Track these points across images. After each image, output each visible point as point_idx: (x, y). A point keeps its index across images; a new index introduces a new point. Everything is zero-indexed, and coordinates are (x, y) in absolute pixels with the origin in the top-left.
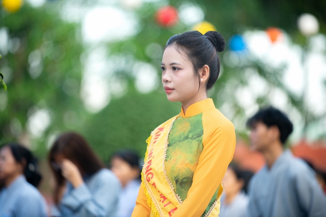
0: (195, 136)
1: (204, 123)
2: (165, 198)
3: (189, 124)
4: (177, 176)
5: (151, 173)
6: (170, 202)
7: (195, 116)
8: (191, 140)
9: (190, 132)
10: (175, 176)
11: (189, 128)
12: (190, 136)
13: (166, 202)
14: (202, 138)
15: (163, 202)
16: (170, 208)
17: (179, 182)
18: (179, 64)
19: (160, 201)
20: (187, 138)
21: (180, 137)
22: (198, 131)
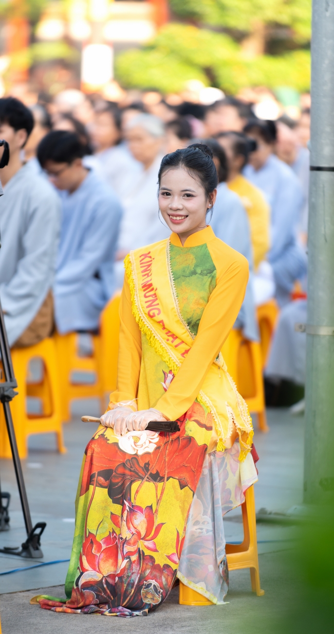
0: (205, 272)
1: (213, 257)
2: (174, 337)
3: (192, 257)
4: (190, 318)
5: (158, 309)
6: (183, 342)
7: (198, 247)
8: (201, 276)
9: (196, 266)
10: (189, 317)
11: (194, 261)
12: (199, 271)
13: (177, 341)
14: (215, 274)
15: (172, 342)
16: (183, 347)
17: (191, 325)
18: (194, 192)
19: (168, 340)
20: (194, 273)
21: (184, 271)
22: (208, 266)
